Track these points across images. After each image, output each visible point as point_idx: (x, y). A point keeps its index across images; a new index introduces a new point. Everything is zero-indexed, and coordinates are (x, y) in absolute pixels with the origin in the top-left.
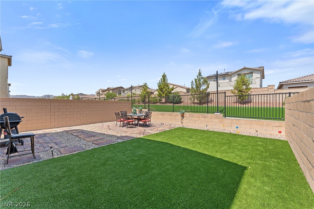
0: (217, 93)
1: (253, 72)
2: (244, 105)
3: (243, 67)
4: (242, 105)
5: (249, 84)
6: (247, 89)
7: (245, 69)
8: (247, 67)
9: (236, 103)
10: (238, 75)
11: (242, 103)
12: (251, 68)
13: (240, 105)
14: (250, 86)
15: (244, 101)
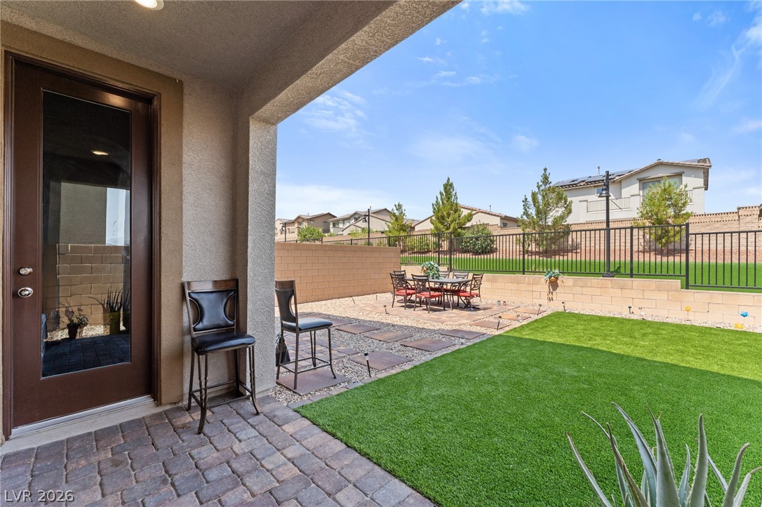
0: (608, 230)
1: (683, 172)
2: (671, 258)
3: (656, 161)
4: (665, 259)
5: (684, 204)
6: (677, 216)
7: (660, 164)
8: (665, 160)
9: (650, 252)
10: (640, 181)
11: (665, 251)
12: (676, 162)
13: (659, 257)
14: (688, 209)
15: (671, 247)
